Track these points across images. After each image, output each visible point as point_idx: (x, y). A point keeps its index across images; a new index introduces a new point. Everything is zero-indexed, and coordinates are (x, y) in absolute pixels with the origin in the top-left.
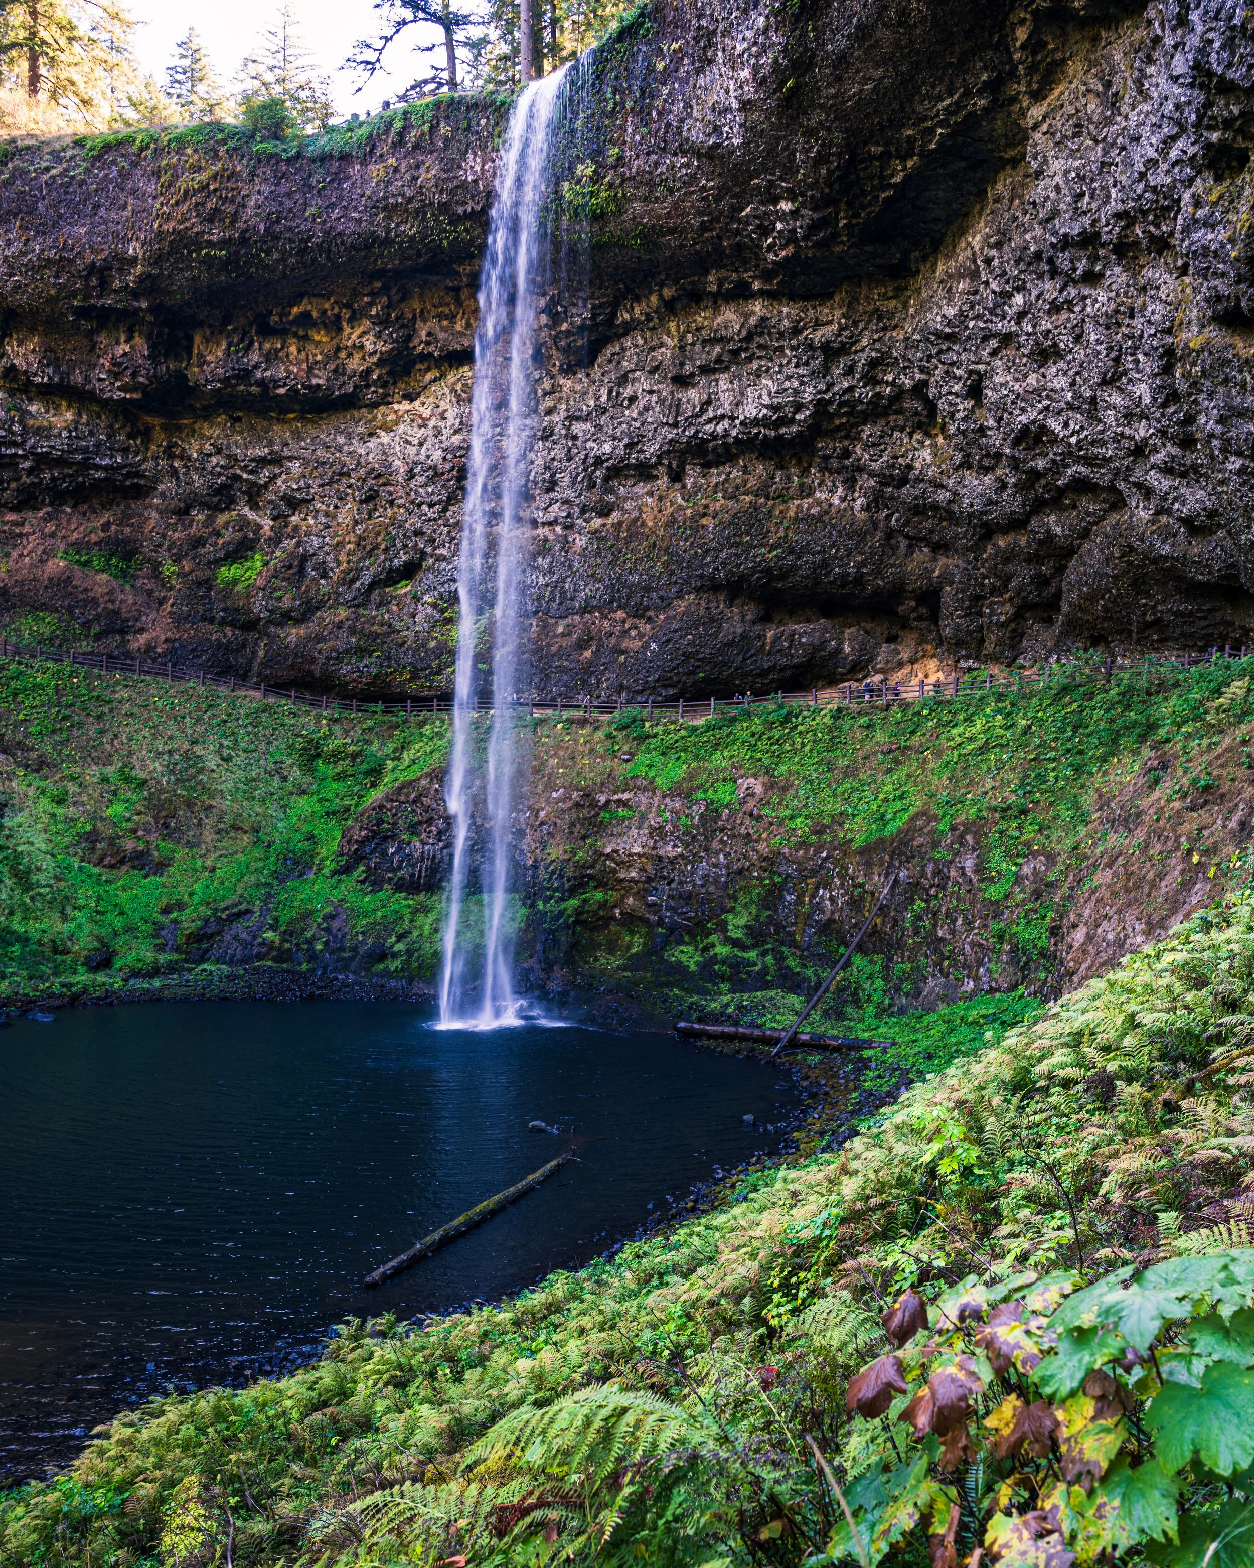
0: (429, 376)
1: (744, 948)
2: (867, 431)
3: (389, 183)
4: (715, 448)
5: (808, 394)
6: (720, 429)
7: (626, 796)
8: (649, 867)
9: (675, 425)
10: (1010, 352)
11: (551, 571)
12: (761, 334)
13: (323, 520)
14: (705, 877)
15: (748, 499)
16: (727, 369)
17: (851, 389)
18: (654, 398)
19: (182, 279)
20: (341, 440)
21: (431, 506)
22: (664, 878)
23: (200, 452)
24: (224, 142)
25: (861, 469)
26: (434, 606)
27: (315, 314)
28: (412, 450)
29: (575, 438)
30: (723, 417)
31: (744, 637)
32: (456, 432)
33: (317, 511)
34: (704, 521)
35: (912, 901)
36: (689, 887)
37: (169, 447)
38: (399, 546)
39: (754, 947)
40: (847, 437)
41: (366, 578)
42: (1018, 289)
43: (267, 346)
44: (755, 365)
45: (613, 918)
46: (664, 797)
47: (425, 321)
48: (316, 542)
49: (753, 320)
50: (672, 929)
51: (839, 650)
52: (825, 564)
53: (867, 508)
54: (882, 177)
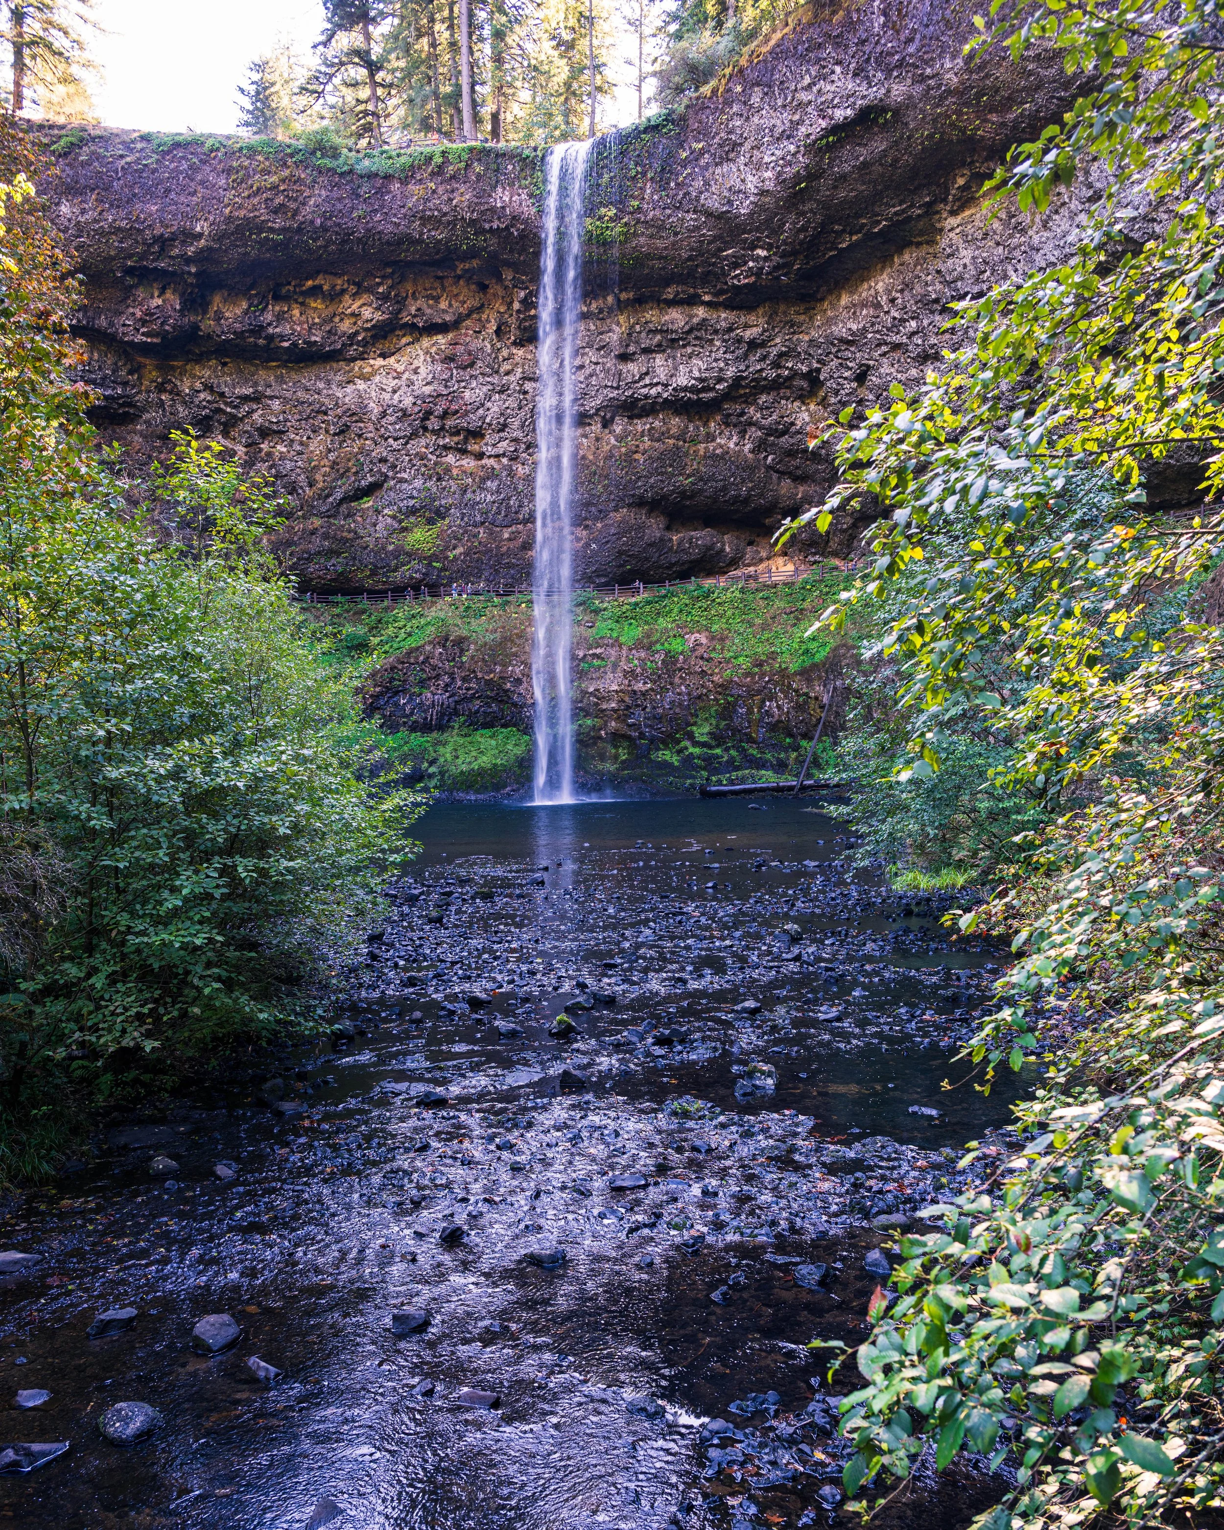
0: (404, 341)
1: (711, 747)
2: (763, 398)
3: (428, 200)
4: (643, 406)
5: (731, 372)
6: (653, 392)
7: (598, 651)
8: (627, 699)
9: (618, 388)
10: (896, 355)
11: (498, 492)
12: (699, 330)
13: (299, 448)
14: (672, 702)
15: (671, 441)
16: (664, 351)
17: (761, 370)
18: (598, 367)
19: (235, 253)
20: (321, 385)
21: (396, 439)
22: (638, 706)
23: (191, 388)
24: (291, 156)
25: (751, 424)
26: (394, 517)
27: (325, 288)
28: (386, 396)
29: (525, 393)
30: (657, 384)
31: (661, 540)
32: (428, 384)
33: (292, 441)
34: (636, 456)
35: (849, 699)
36: (661, 711)
37: (162, 384)
38: (366, 470)
39: (718, 746)
40: (746, 402)
41: (338, 495)
42: (913, 318)
43: (277, 308)
44: (689, 350)
45: (600, 738)
46: (631, 650)
47: (415, 299)
48: (289, 465)
49: (695, 320)
50: (652, 740)
51: (722, 550)
52: (724, 489)
53: (752, 451)
54: (833, 243)
